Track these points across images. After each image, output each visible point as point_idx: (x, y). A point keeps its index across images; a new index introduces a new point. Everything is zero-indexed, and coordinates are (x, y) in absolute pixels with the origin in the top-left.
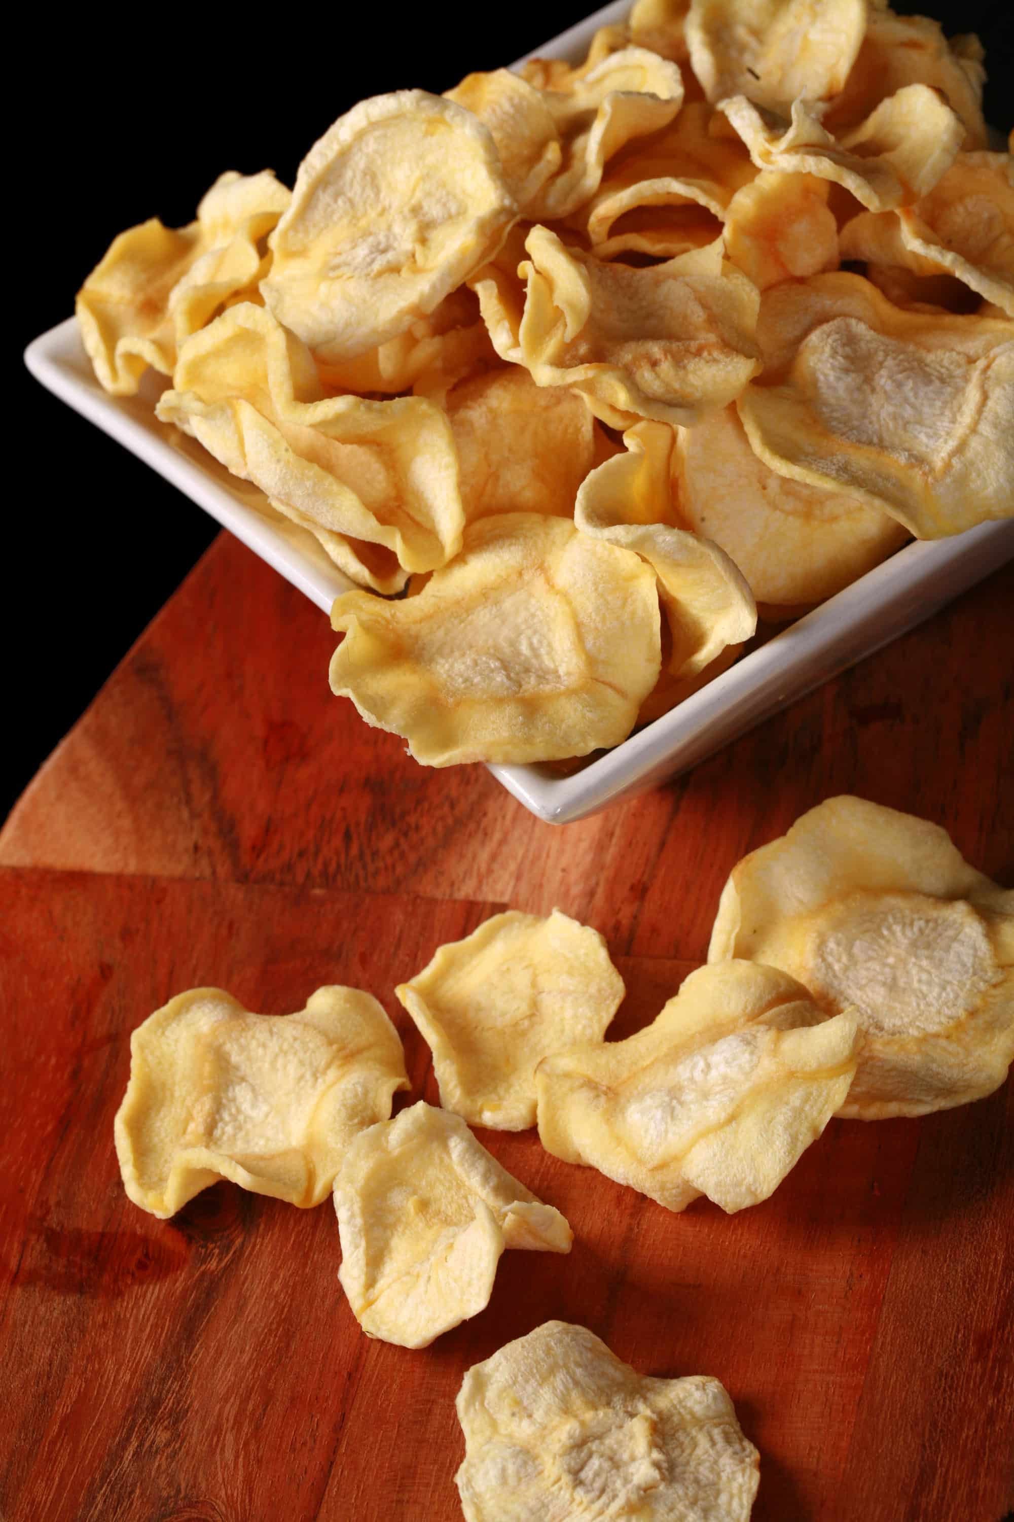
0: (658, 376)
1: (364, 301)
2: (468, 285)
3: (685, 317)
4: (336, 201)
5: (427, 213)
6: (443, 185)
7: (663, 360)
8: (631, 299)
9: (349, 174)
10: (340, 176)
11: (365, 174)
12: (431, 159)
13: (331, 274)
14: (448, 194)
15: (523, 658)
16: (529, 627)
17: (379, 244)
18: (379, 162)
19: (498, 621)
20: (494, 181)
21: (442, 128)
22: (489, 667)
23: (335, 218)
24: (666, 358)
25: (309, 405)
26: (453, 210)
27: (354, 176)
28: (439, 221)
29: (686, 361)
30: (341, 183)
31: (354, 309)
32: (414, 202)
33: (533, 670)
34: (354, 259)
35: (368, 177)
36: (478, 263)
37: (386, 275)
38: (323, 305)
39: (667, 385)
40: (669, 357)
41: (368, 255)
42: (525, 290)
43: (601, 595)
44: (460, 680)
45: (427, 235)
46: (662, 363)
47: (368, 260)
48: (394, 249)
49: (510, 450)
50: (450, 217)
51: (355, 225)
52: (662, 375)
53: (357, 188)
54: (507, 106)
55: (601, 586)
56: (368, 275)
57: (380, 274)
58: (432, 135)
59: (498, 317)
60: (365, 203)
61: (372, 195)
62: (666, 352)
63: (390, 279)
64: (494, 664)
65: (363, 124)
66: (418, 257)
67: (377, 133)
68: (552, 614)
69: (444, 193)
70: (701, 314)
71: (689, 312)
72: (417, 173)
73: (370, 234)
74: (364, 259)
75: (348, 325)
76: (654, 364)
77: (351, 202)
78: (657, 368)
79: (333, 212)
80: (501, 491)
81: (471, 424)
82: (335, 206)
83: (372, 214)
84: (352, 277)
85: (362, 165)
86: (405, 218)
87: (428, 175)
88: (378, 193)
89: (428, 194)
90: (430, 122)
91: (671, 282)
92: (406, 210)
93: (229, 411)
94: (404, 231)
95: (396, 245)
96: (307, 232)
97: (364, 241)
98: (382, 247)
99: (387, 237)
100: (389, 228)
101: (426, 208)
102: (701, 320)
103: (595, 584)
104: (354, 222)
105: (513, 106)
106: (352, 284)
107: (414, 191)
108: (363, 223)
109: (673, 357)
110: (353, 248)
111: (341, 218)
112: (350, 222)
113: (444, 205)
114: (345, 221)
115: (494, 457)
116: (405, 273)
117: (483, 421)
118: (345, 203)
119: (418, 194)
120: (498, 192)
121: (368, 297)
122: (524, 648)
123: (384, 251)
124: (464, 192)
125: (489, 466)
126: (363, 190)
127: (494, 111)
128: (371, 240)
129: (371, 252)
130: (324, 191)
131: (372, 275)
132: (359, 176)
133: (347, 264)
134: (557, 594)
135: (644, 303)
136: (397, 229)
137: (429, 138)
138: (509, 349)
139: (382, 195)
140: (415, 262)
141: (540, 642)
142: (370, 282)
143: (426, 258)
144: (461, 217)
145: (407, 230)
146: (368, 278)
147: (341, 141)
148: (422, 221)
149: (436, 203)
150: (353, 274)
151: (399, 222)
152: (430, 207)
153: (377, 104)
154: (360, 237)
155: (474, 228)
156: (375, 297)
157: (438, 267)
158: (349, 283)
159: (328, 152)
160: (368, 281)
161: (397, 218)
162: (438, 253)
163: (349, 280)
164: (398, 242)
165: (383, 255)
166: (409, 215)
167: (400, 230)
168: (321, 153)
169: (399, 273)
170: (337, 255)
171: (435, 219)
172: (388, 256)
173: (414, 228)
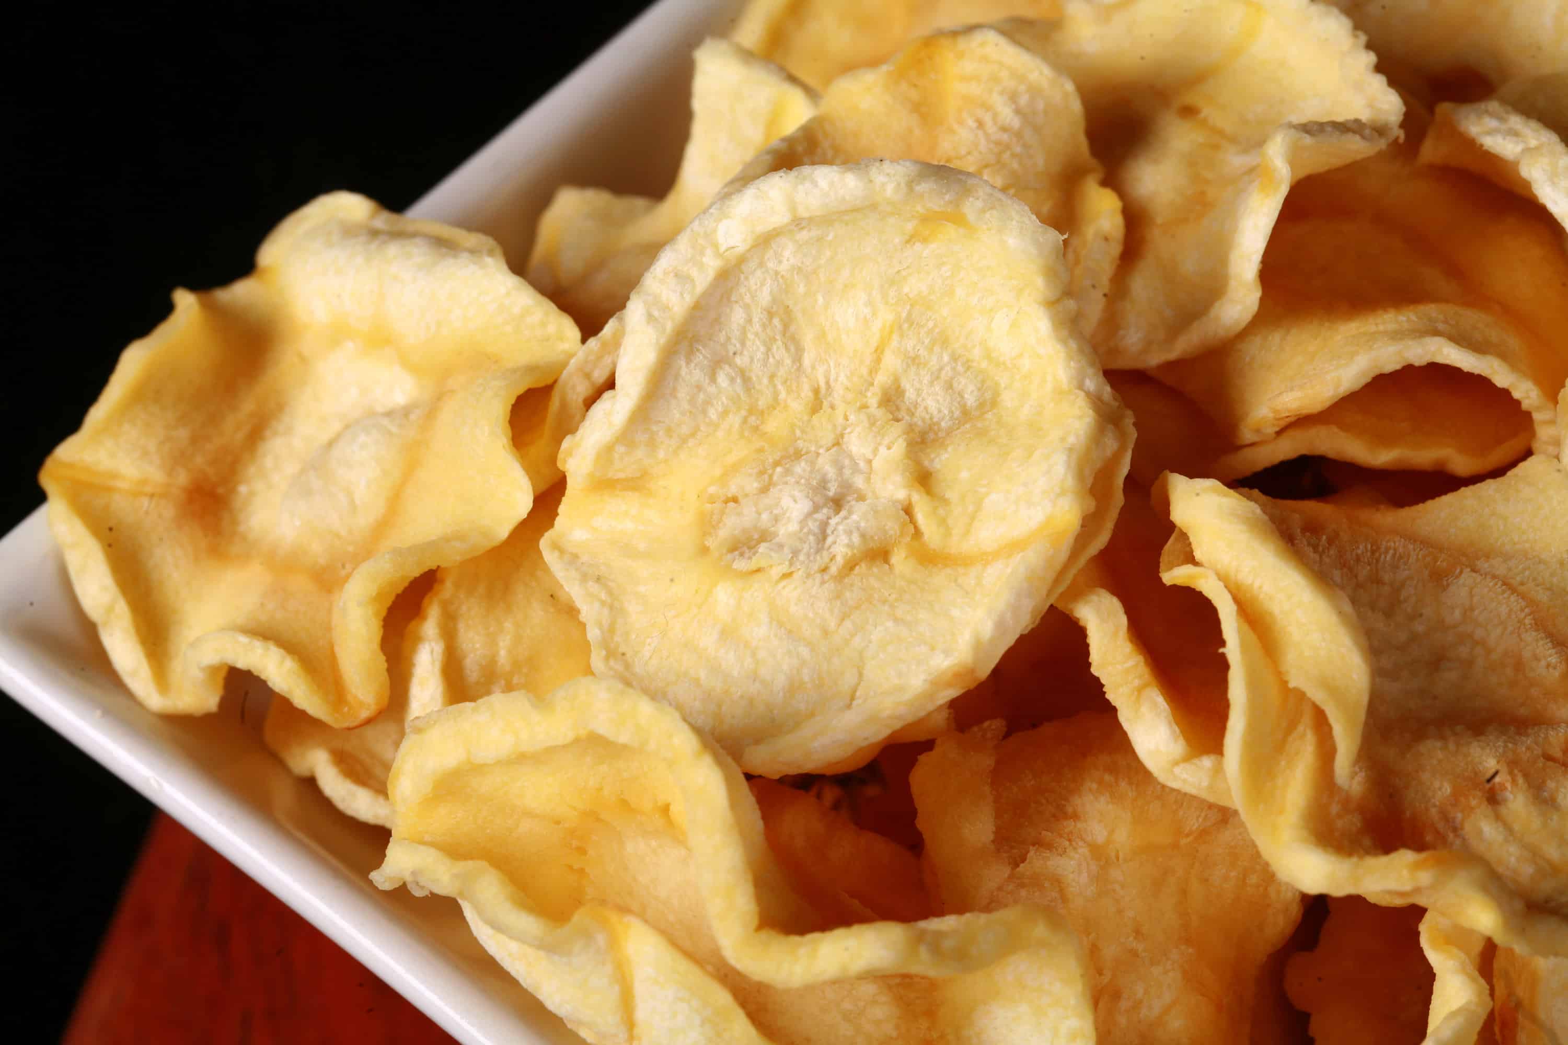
0: (1508, 829)
1: (826, 633)
2: (1060, 606)
3: (1519, 666)
4: (713, 379)
5: (916, 405)
6: (942, 340)
7: (1508, 785)
8: (1389, 613)
9: (737, 316)
10: (717, 321)
11: (771, 314)
12: (914, 286)
13: (741, 565)
14: (955, 358)
17: (823, 484)
18: (801, 289)
20: (1064, 342)
21: (951, 231)
23: (713, 414)
24: (1514, 781)
25: (796, 939)
26: (971, 400)
27: (749, 321)
28: (945, 427)
29: (1551, 784)
30: (722, 337)
31: (804, 651)
32: (882, 379)
34: (776, 519)
35: (776, 321)
36: (1075, 554)
37: (862, 568)
38: (727, 634)
39: (1534, 853)
40: (1520, 780)
41: (809, 515)
42: (1221, 650)
45: (926, 463)
46: (1509, 795)
47: (813, 525)
48: (861, 498)
49: (1138, 933)
50: (965, 412)
51: (756, 429)
52: (1517, 827)
53: (756, 347)
54: (1007, 114)
56: (824, 570)
57: (850, 566)
58: (925, 240)
59: (1137, 682)
60: (772, 377)
61: (788, 362)
62: (1513, 764)
65: (780, 218)
66: (920, 517)
67: (804, 235)
69: (946, 358)
70: (1553, 660)
71: (1527, 654)
72: (886, 316)
73: (798, 455)
74: (803, 522)
75: (793, 688)
76: (1493, 798)
77: (746, 380)
78: (1503, 810)
79: (708, 403)
80: (1122, 1020)
81: (1058, 882)
82: (712, 389)
83: (797, 406)
84: (787, 576)
85: (765, 297)
86: (872, 422)
87: (909, 319)
88: (797, 350)
89: (913, 361)
90: (928, 218)
91: (1467, 577)
92: (873, 400)
93: (601, 939)
94: (875, 452)
95: (859, 482)
96: (652, 444)
97: (788, 472)
98: (832, 490)
99: (840, 469)
100: (839, 443)
101: (910, 394)
102: (1557, 674)
104: (752, 420)
105: (1018, 111)
106: (790, 592)
107: (879, 352)
108: (774, 425)
109: (1526, 776)
110: (764, 490)
111: (725, 413)
112: (745, 421)
113: (949, 386)
114: (735, 420)
115: (1110, 951)
116: (898, 558)
117: (1084, 878)
118: (732, 380)
119: (891, 362)
120: (1072, 364)
121: (832, 624)
123: (837, 503)
124: (988, 355)
125: (1100, 972)
126: (769, 350)
127: (980, 124)
128: (800, 468)
129: (816, 508)
130: (688, 362)
131: (834, 569)
132: (758, 317)
133: (765, 536)
135: (1419, 628)
137: (918, 246)
138: (1176, 763)
139: (807, 361)
140: (918, 533)
142: (830, 586)
143: (942, 522)
144: (989, 416)
145: (883, 450)
146: (826, 577)
147: (722, 249)
148: (911, 428)
149: (931, 383)
150: (793, 569)
151: (858, 429)
152: (919, 391)
153: (815, 184)
154: (777, 464)
155: (1070, 482)
156: (848, 624)
157: (985, 558)
158: (784, 587)
159: (694, 273)
160: (826, 585)
161: (852, 418)
162: (973, 518)
163: (784, 583)
164: (868, 480)
165: (843, 513)
166: (880, 413)
167: (867, 451)
168: (676, 275)
169: (891, 567)
170: (731, 505)
171: (938, 423)
172: (855, 517)
173: (899, 447)
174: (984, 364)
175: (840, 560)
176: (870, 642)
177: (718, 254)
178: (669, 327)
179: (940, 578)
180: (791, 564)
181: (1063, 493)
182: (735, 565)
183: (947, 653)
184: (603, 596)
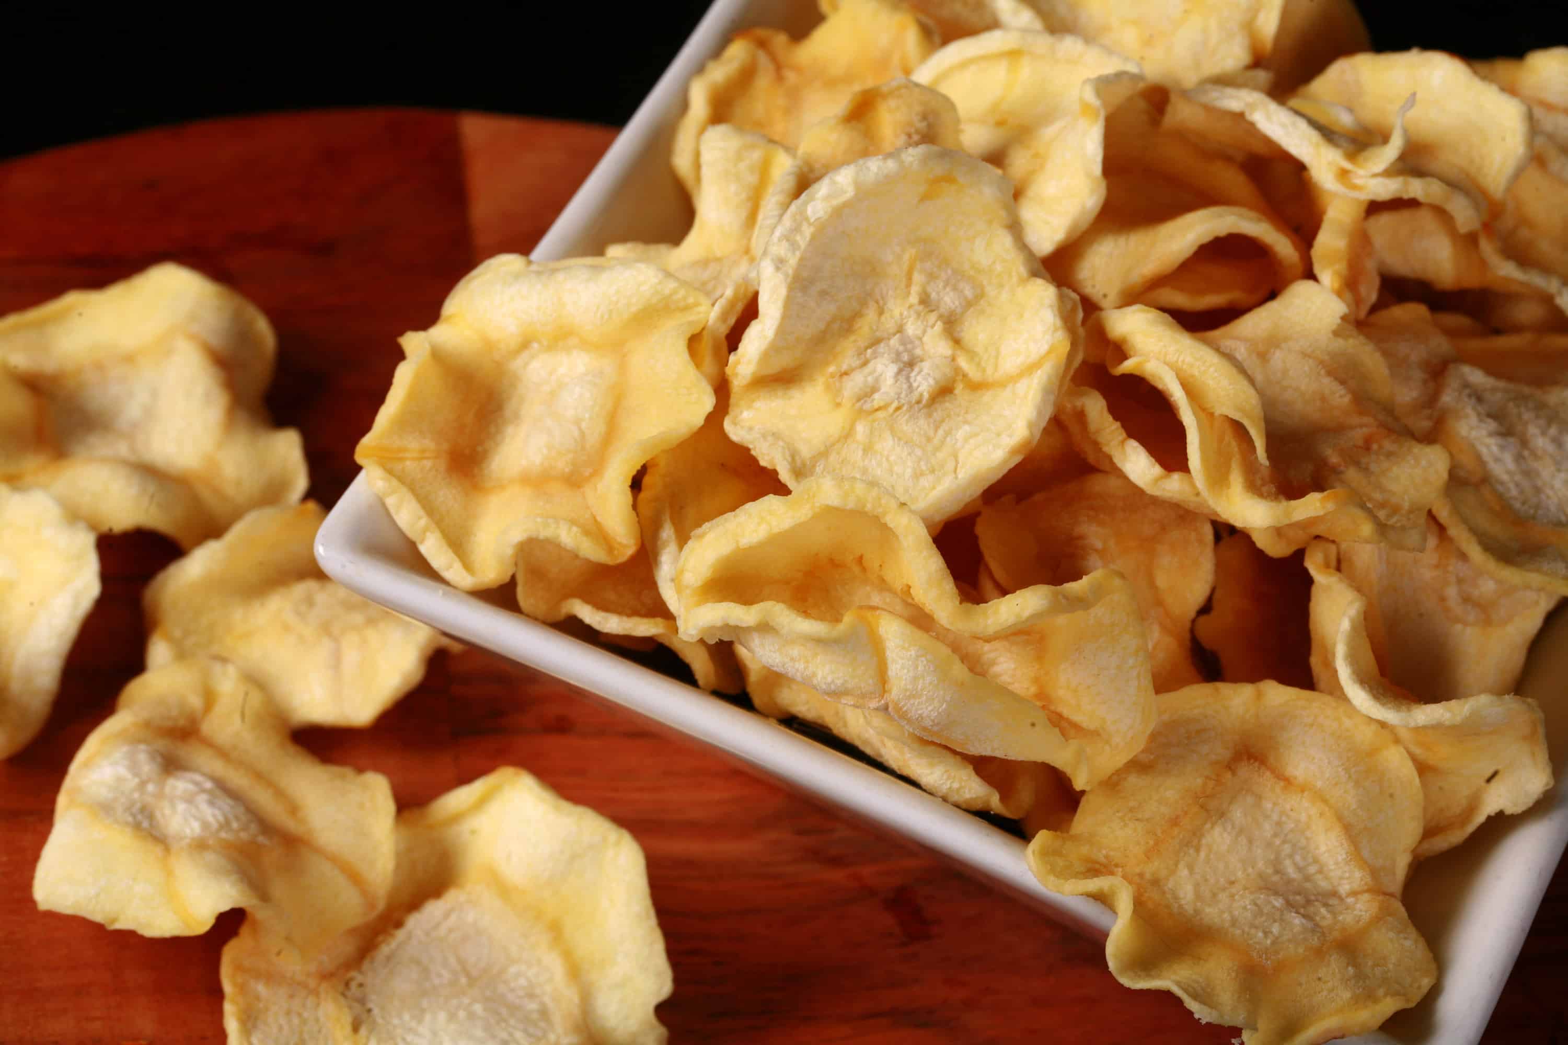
1: (929, 439)
3: (1326, 399)
5: (939, 302)
6: (945, 262)
12: (926, 230)
13: (868, 407)
15: (1295, 884)
16: (1284, 842)
17: (898, 355)
19: (1243, 840)
21: (948, 189)
22: (1274, 907)
26: (968, 293)
28: (959, 310)
29: (1366, 463)
31: (918, 452)
32: (915, 289)
33: (1313, 898)
34: (878, 380)
37: (939, 400)
41: (898, 373)
43: (1357, 784)
44: (1260, 934)
45: (957, 334)
47: (902, 379)
48: (924, 359)
50: (968, 302)
55: (1353, 770)
56: (918, 402)
57: (933, 398)
58: (930, 198)
59: (1120, 438)
61: (858, 287)
63: (948, 405)
64: (1278, 902)
65: (848, 195)
66: (963, 364)
68: (1303, 817)
69: (949, 271)
72: (910, 250)
73: (878, 341)
74: (895, 378)
77: (836, 301)
82: (818, 309)
83: (869, 312)
84: (898, 409)
86: (918, 315)
87: (924, 250)
89: (930, 275)
90: (936, 182)
92: (915, 301)
93: (862, 628)
94: (924, 332)
95: (918, 352)
97: (875, 351)
98: (905, 357)
99: (905, 346)
100: (900, 330)
101: (934, 295)
102: (1345, 400)
103: (1347, 770)
104: (844, 325)
106: (902, 418)
107: (909, 273)
110: (865, 363)
113: (955, 287)
116: (959, 389)
118: (829, 303)
119: (919, 278)
121: (931, 433)
122: (1291, 872)
123: (911, 364)
124: (973, 266)
128: (882, 348)
129: (900, 369)
130: (803, 293)
131: (924, 401)
133: (874, 389)
134: (1303, 791)
136: (912, 329)
137: (928, 202)
138: (1157, 480)
140: (965, 375)
141: (1304, 859)
142: (925, 411)
143: (978, 365)
144: (982, 302)
145: (929, 331)
146: (921, 405)
147: (812, 220)
148: (940, 317)
149: (945, 287)
150: (900, 404)
151: (911, 319)
152: (938, 293)
153: (868, 169)
154: (867, 348)
155: (1059, 323)
156: (941, 432)
157: (1013, 379)
158: (898, 416)
159: (798, 238)
160: (922, 411)
161: (905, 313)
162: (997, 357)
163: (898, 413)
164: (923, 350)
165: (916, 369)
166: (921, 308)
167: (919, 332)
168: (788, 240)
169: (955, 395)
170: (845, 377)
171: (955, 311)
172: (925, 371)
173: (939, 326)
174: (972, 273)
175: (926, 396)
176: (956, 440)
177: (810, 224)
178: (790, 272)
179: (987, 397)
180: (899, 402)
181: (1056, 330)
182: (865, 407)
183: (1010, 436)
184: (781, 443)
